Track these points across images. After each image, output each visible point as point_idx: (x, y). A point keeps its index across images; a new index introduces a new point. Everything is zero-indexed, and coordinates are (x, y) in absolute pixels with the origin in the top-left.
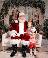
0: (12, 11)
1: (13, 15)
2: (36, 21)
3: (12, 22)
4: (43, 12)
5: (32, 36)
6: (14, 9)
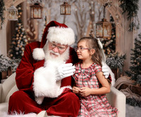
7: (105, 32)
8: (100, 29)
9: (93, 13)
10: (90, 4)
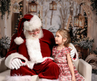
0: (20, 3)
2: (80, 30)
5: (67, 66)
7: (80, 23)
8: (76, 21)
9: (72, 9)
10: (70, 3)
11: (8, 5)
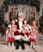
0: (12, 9)
1: (12, 12)
3: (11, 18)
4: (38, 10)
6: (13, 7)
8: (31, 15)
10: (29, 9)
11: (8, 9)
